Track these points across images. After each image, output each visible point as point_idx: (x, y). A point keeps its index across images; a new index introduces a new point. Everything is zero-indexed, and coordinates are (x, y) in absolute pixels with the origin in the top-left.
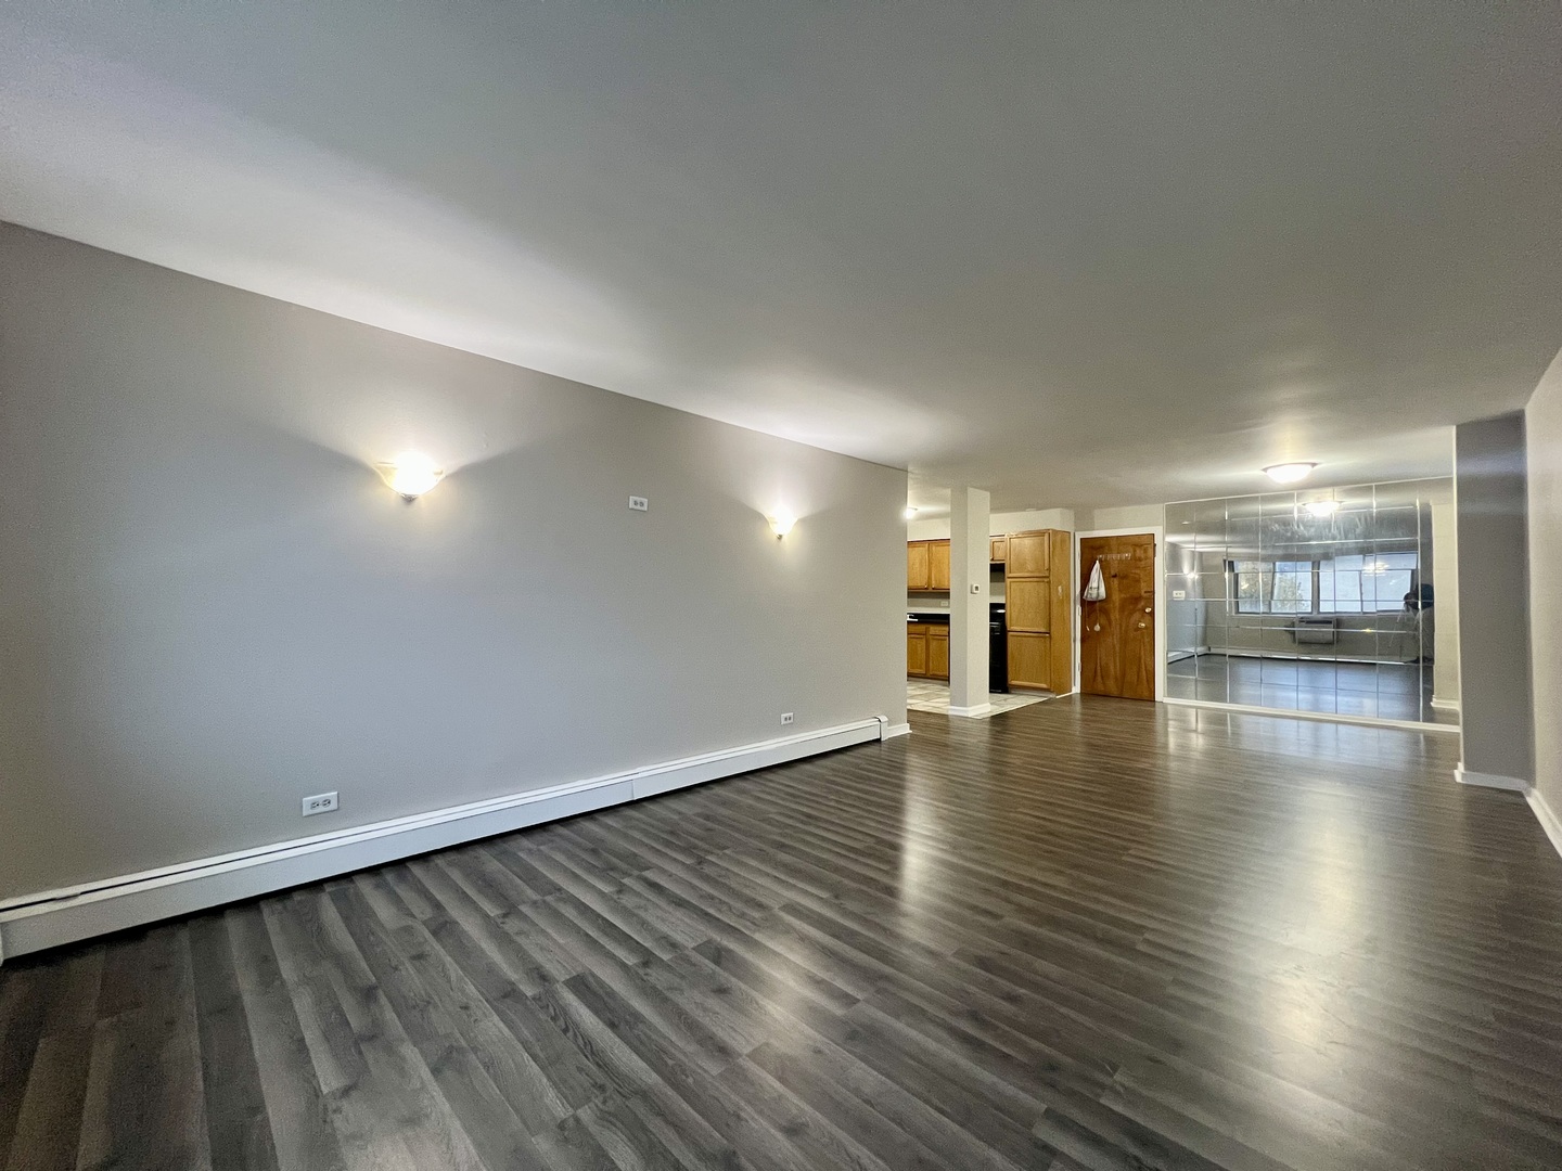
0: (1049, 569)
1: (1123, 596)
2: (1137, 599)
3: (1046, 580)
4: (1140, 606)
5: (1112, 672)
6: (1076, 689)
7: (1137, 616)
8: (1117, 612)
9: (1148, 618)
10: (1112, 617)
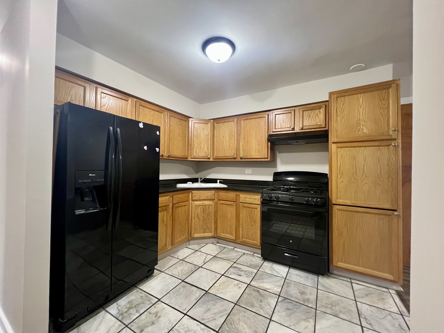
0: (397, 130)
3: (392, 143)
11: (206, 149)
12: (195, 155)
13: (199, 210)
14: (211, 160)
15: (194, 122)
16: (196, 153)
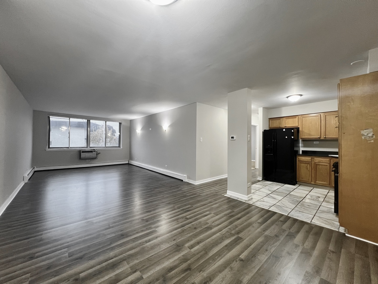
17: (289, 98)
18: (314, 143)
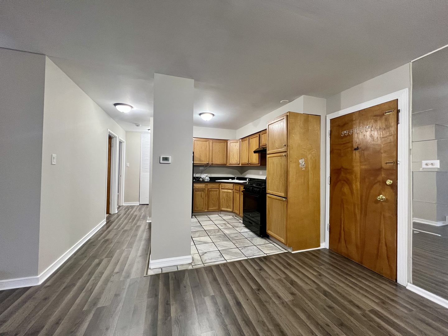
0: (287, 145)
1: (363, 167)
2: (378, 170)
3: (284, 154)
4: (380, 178)
5: (353, 237)
6: (325, 245)
7: (377, 187)
8: (358, 184)
9: (389, 190)
10: (354, 187)
11: (237, 158)
12: (230, 162)
13: (224, 195)
14: (240, 165)
15: (230, 142)
16: (231, 161)
17: (202, 115)
18: (200, 169)
